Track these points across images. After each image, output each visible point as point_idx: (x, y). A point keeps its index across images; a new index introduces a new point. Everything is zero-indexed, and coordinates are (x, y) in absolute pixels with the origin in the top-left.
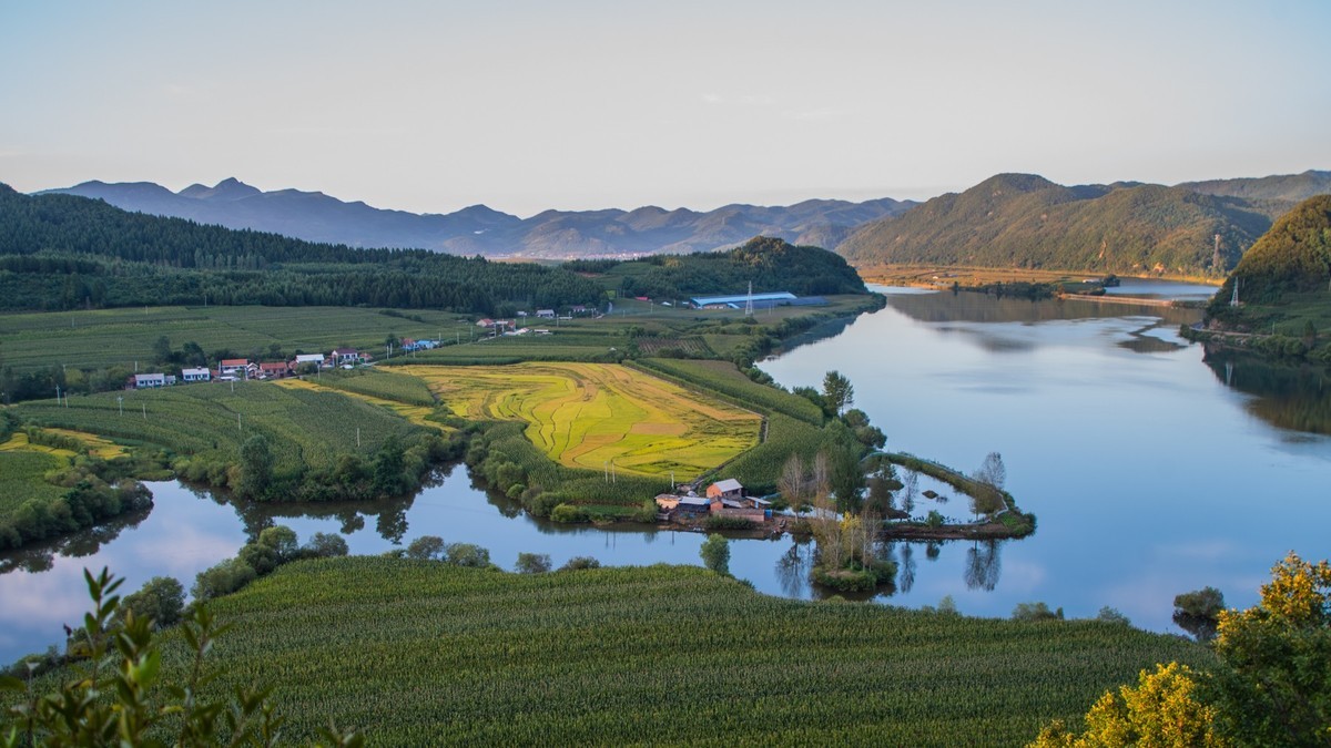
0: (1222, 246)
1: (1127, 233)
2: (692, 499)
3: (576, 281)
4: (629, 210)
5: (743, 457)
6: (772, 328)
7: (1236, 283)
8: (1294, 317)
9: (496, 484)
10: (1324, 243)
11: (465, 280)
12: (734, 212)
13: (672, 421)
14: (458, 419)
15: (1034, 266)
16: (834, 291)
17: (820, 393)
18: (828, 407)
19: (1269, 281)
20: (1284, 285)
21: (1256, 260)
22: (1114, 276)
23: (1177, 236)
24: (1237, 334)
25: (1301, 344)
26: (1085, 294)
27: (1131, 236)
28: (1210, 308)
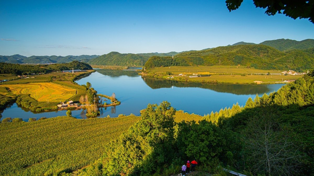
0: (143, 62)
2: (64, 105)
3: (39, 68)
4: (50, 56)
5: (73, 97)
6: (77, 75)
7: (145, 67)
8: (152, 72)
9: (24, 106)
10: (154, 62)
11: (15, 68)
12: (69, 57)
13: (60, 92)
14: (14, 94)
15: (118, 65)
16: (87, 69)
17: (86, 85)
18: (87, 88)
19: (148, 67)
20: (150, 67)
21: (147, 64)
22: (129, 67)
23: (137, 61)
24: (145, 74)
25: (153, 75)
26: (125, 69)
27: (131, 61)
28: (142, 71)
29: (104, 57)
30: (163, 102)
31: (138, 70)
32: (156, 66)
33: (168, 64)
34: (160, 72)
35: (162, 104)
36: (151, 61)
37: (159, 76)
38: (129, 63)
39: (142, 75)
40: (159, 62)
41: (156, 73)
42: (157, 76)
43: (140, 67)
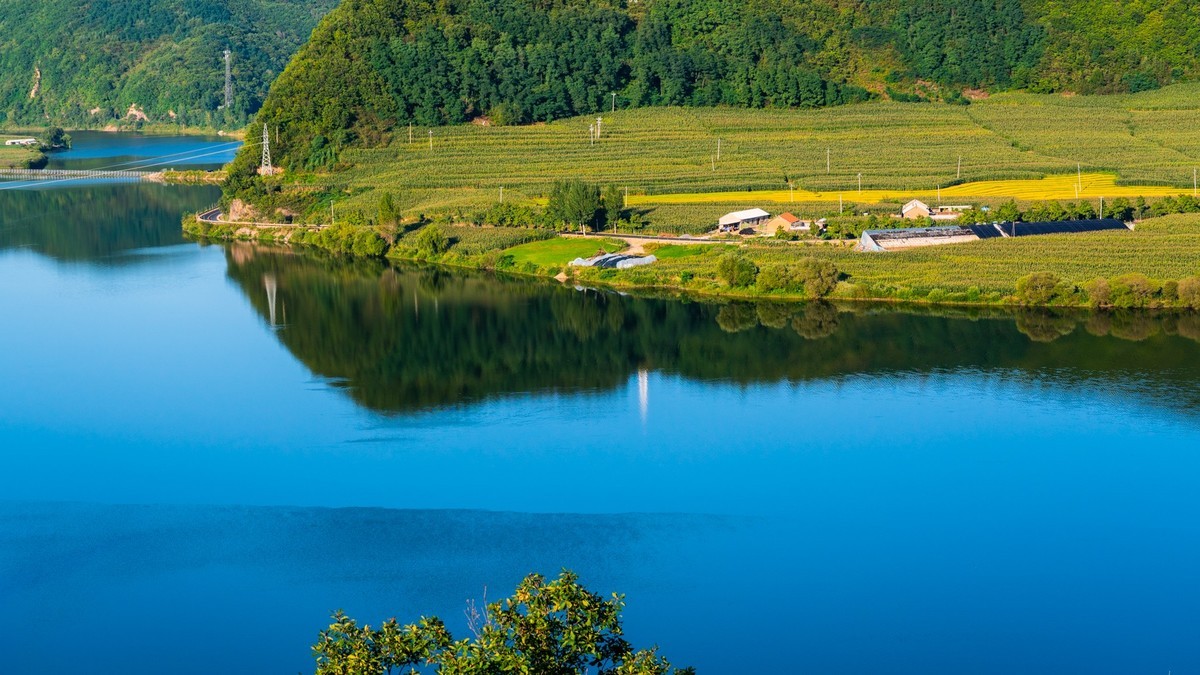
0: (235, 71)
1: (75, 52)
7: (266, 135)
8: (362, 191)
10: (393, 63)
19: (316, 129)
20: (339, 135)
21: (292, 94)
22: (60, 132)
23: (161, 54)
24: (276, 226)
25: (378, 237)
26: (12, 167)
27: (83, 57)
28: (228, 183)
30: (521, 597)
31: (178, 168)
32: (410, 109)
33: (574, 85)
34: (470, 197)
35: (511, 613)
36: (347, 55)
37: (453, 241)
38: (55, 85)
39: (238, 233)
40: (453, 62)
41: (421, 208)
42: (429, 250)
43: (204, 132)
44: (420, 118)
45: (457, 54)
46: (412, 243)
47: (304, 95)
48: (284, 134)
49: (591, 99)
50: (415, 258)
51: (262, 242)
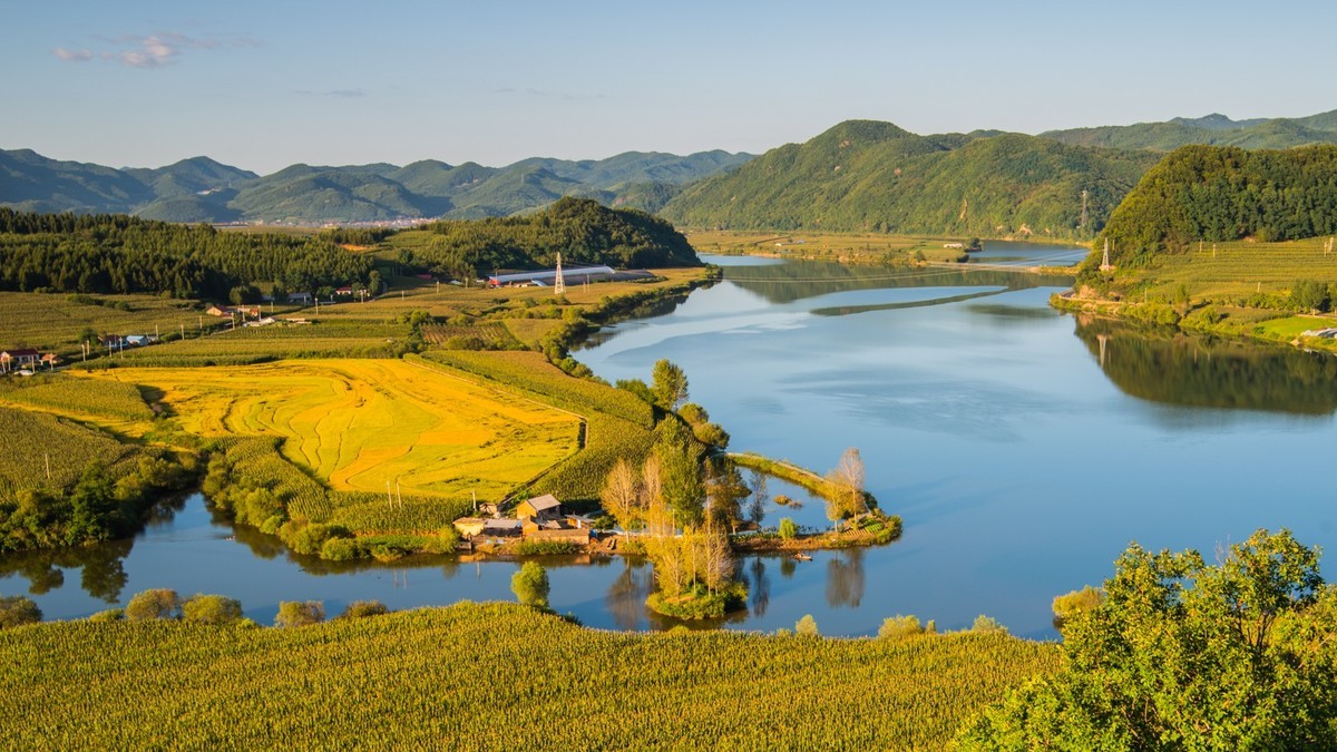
0: (1089, 204)
1: (989, 190)
2: (499, 522)
3: (338, 256)
4: (402, 165)
5: (561, 469)
6: (589, 309)
7: (1106, 245)
8: (1166, 282)
9: (246, 517)
10: (1193, 200)
11: (188, 256)
12: (534, 168)
13: (471, 427)
14: (189, 437)
15: (889, 229)
16: (663, 263)
17: (649, 386)
18: (659, 403)
19: (1138, 242)
20: (1154, 246)
21: (1125, 219)
22: (977, 240)
23: (1043, 192)
24: (1108, 302)
25: (1174, 312)
26: (947, 261)
27: (994, 194)
28: (1080, 275)
29: (786, 168)
30: (1251, 543)
31: (1049, 264)
32: (1202, 231)
33: (1315, 216)
34: (1237, 289)
35: (1245, 553)
36: (1163, 195)
37: (1224, 316)
38: (976, 211)
39: (1084, 306)
40: (1233, 200)
41: (1204, 294)
42: (1208, 321)
43: (1067, 243)
44: (1208, 236)
45: (1237, 195)
46: (1196, 317)
47: (1132, 220)
48: (1118, 245)
49: (1327, 225)
50: (1197, 326)
51: (1099, 313)
